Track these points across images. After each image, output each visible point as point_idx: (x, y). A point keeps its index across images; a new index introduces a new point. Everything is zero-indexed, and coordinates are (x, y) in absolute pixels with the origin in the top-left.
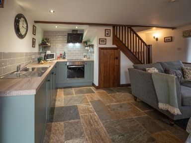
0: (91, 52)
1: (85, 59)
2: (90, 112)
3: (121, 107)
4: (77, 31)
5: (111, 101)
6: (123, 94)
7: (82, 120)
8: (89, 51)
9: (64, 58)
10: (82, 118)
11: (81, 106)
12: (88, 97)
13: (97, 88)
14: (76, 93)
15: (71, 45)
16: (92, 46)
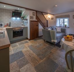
0: (26, 23)
1: (22, 26)
2: (29, 51)
3: (40, 45)
4: (18, 11)
5: (36, 44)
6: (40, 40)
7: (26, 56)
8: (25, 22)
9: (10, 26)
10: (26, 55)
11: (24, 50)
12: (26, 45)
13: (30, 40)
14: (19, 45)
15: (14, 18)
16: (27, 20)
